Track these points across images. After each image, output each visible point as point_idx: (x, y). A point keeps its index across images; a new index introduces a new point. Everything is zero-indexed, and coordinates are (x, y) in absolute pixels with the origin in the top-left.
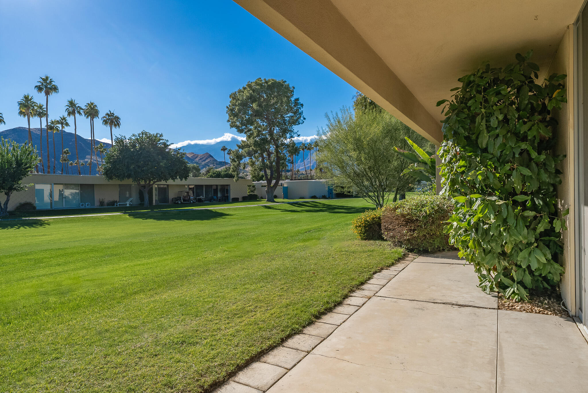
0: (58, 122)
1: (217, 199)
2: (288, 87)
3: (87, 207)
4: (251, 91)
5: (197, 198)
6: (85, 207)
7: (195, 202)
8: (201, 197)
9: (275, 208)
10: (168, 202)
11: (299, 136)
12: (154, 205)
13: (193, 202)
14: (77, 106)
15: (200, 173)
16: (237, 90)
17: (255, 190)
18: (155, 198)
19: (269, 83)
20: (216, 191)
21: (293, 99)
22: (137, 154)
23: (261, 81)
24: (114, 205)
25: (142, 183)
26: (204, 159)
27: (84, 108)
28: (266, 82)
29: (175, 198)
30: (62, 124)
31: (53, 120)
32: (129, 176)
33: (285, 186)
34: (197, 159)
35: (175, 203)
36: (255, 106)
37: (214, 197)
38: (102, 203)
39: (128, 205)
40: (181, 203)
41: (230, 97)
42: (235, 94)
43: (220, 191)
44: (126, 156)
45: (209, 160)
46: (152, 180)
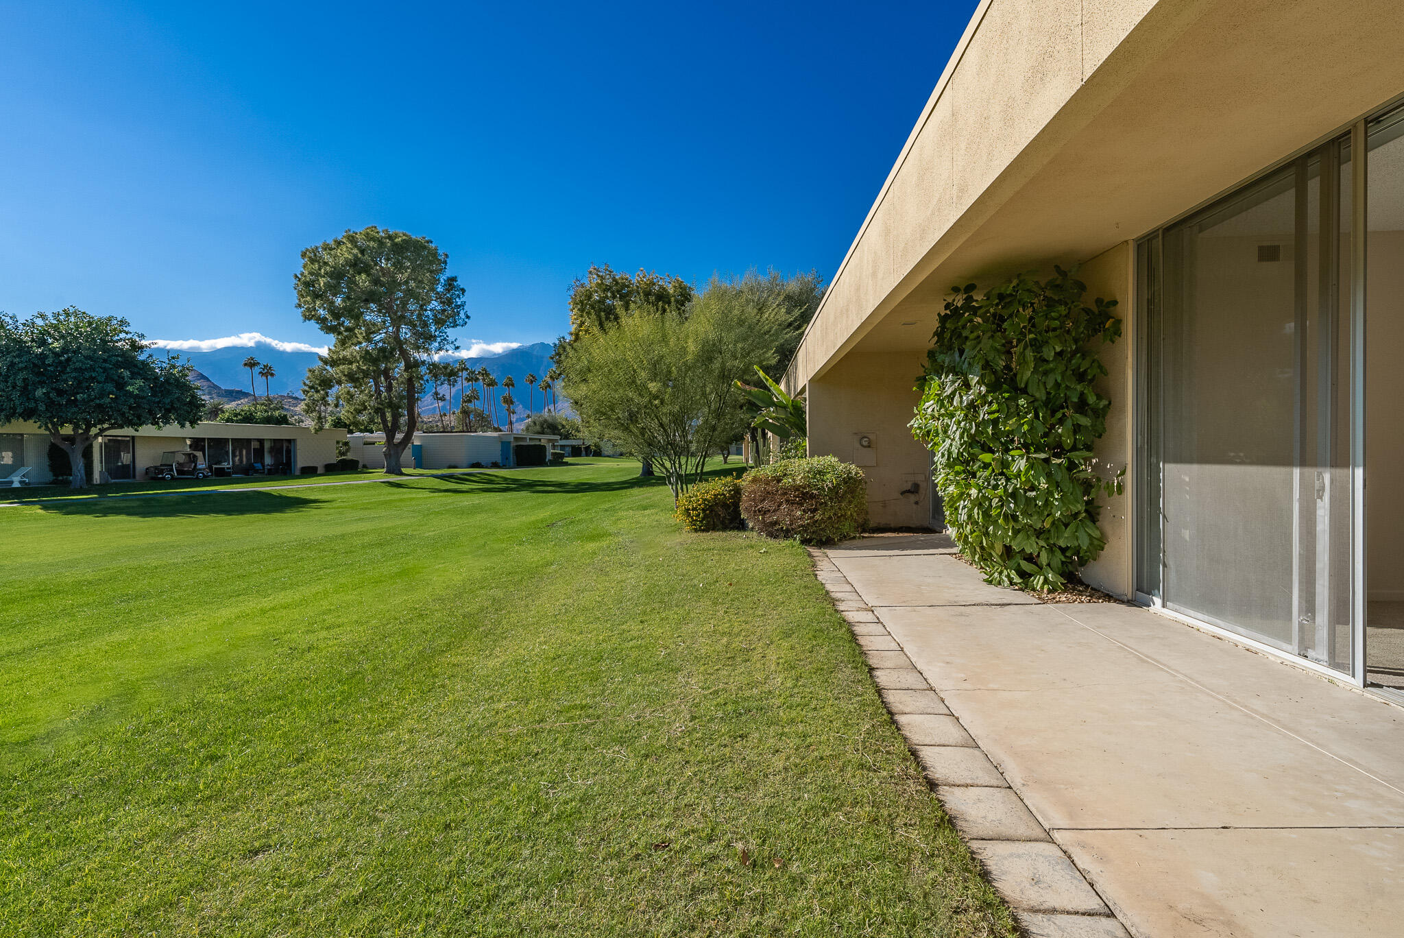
1: (264, 469)
4: (355, 251)
5: (214, 466)
7: (208, 476)
8: (225, 465)
9: (411, 486)
10: (134, 477)
11: (457, 348)
12: (95, 482)
13: (204, 476)
16: (320, 244)
17: (348, 450)
18: (97, 467)
19: (397, 240)
20: (259, 453)
21: (443, 278)
22: (53, 361)
23: (378, 232)
25: (67, 430)
28: (390, 237)
29: (156, 468)
32: (28, 415)
33: (417, 443)
35: (154, 479)
37: (256, 465)
39: (16, 485)
40: (173, 478)
41: (303, 256)
42: (315, 250)
43: (271, 451)
44: (20, 365)
46: (95, 426)
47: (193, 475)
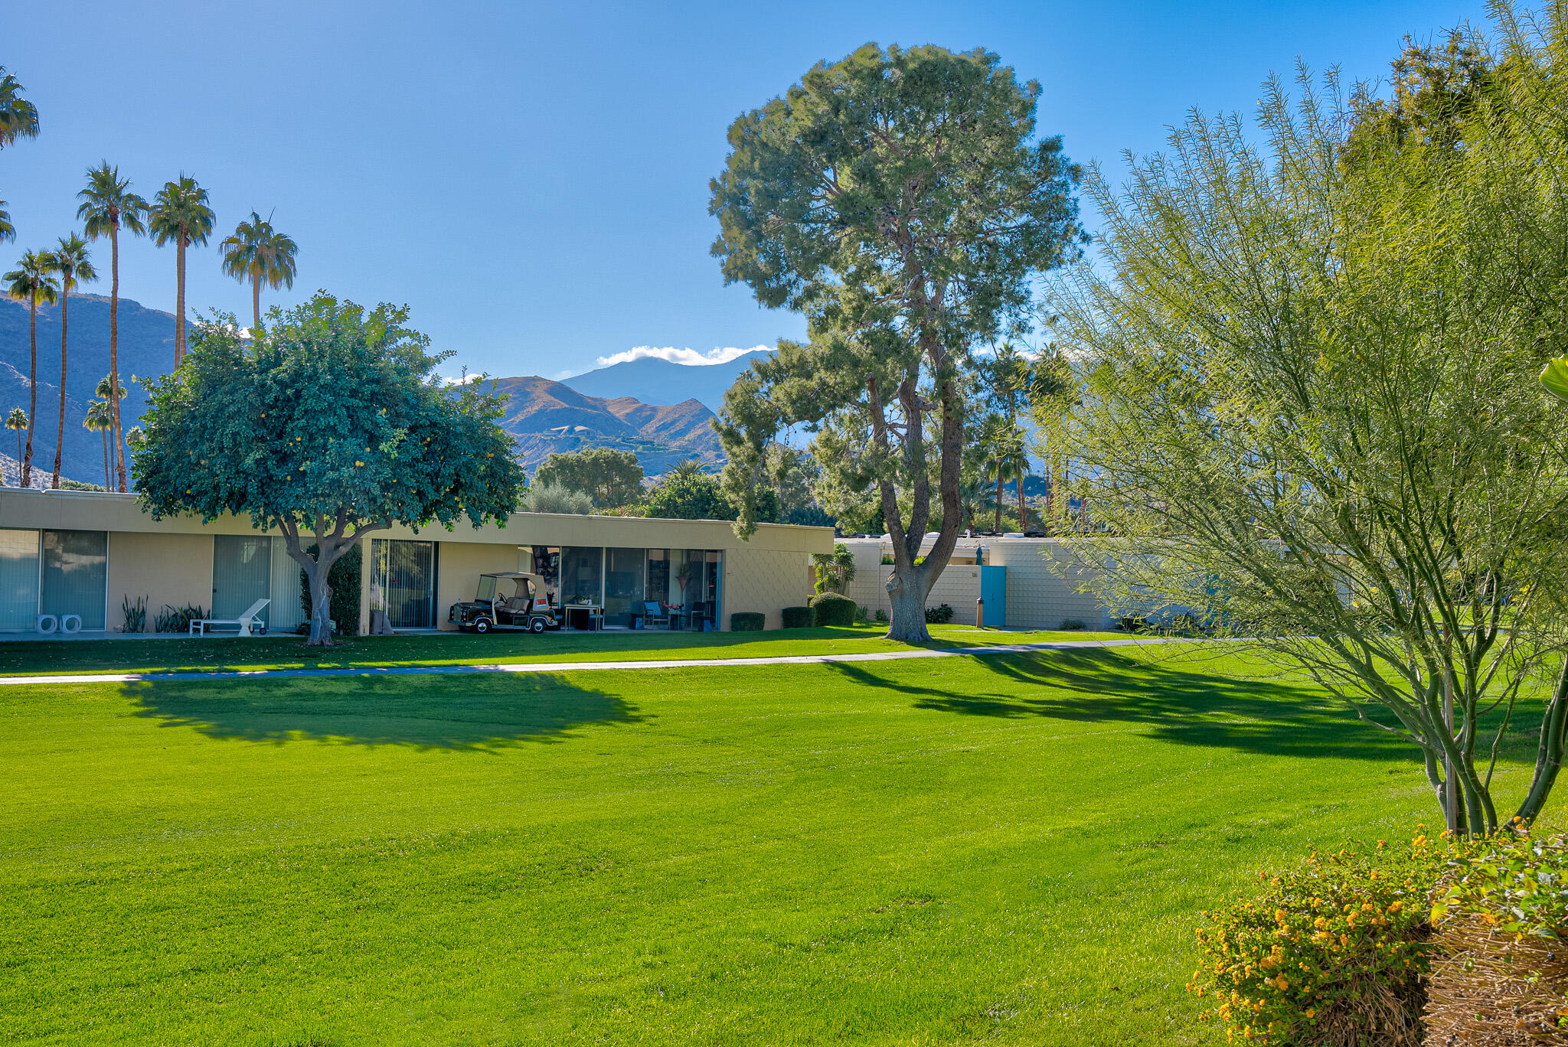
0: (50, 262)
1: (664, 618)
2: (1003, 87)
3: (68, 635)
4: (824, 107)
5: (568, 606)
6: (58, 631)
7: (556, 628)
8: (587, 604)
9: (899, 678)
10: (435, 623)
12: (362, 634)
13: (547, 627)
14: (125, 192)
15: (642, 490)
17: (849, 576)
18: (369, 602)
19: (912, 67)
20: (659, 578)
21: (1030, 144)
22: (276, 399)
23: (875, 57)
24: (184, 628)
26: (680, 425)
27: (152, 202)
28: (901, 62)
30: (66, 268)
31: (36, 254)
32: (238, 501)
33: (996, 560)
34: (649, 430)
35: (462, 629)
36: (844, 178)
37: (649, 606)
38: (135, 618)
39: (245, 633)
40: (490, 630)
41: (730, 137)
42: (751, 120)
43: (679, 578)
45: (700, 432)
46: (351, 520)
47: (525, 624)
